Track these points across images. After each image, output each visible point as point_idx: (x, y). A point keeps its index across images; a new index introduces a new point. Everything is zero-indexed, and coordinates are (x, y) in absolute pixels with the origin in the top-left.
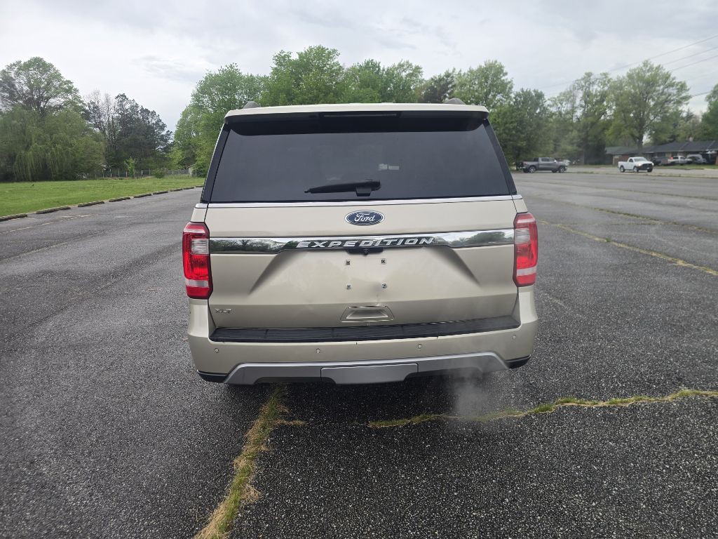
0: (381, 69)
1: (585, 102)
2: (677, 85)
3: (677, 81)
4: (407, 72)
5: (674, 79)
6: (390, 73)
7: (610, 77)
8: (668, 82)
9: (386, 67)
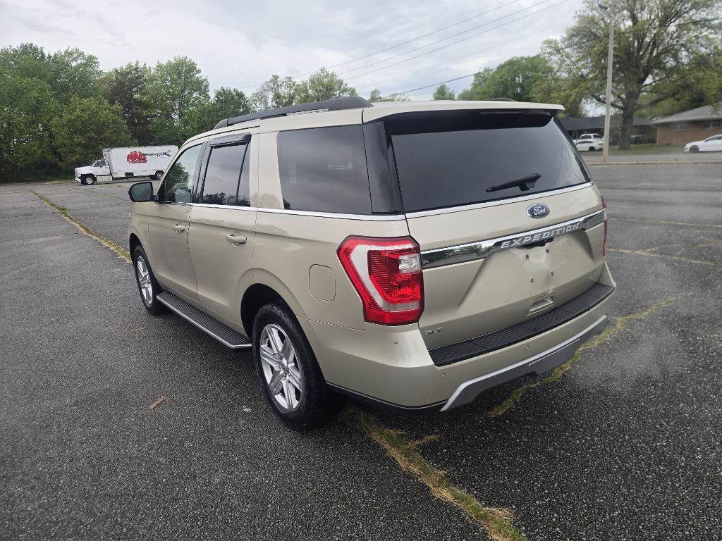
0: (47, 56)
1: (277, 103)
2: (349, 91)
3: (349, 86)
4: (79, 62)
5: (346, 85)
6: (56, 60)
7: (293, 80)
8: (342, 88)
9: (52, 55)
